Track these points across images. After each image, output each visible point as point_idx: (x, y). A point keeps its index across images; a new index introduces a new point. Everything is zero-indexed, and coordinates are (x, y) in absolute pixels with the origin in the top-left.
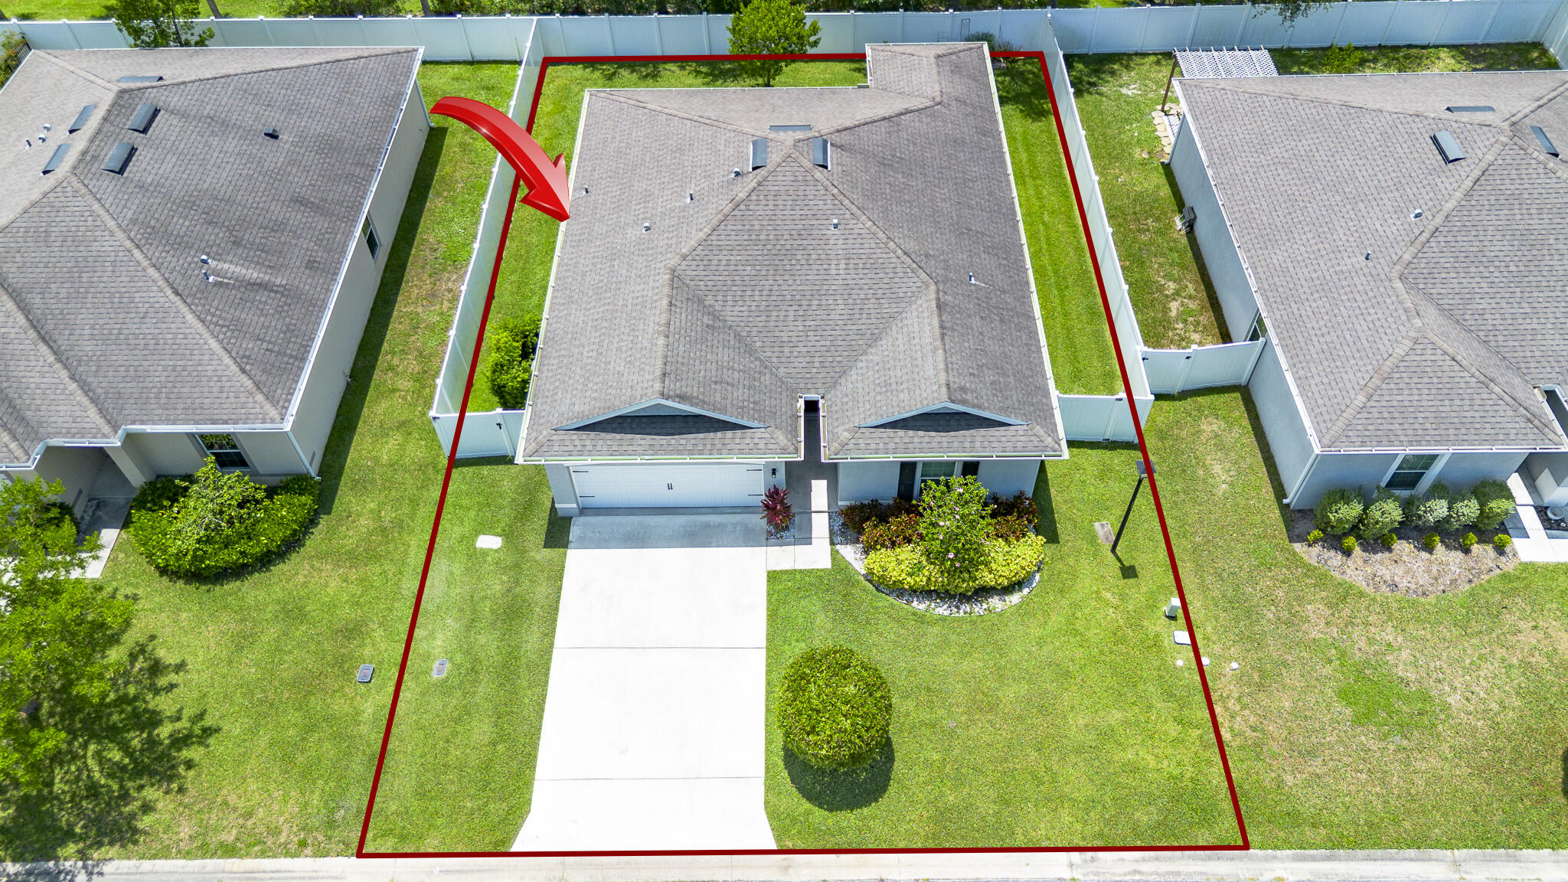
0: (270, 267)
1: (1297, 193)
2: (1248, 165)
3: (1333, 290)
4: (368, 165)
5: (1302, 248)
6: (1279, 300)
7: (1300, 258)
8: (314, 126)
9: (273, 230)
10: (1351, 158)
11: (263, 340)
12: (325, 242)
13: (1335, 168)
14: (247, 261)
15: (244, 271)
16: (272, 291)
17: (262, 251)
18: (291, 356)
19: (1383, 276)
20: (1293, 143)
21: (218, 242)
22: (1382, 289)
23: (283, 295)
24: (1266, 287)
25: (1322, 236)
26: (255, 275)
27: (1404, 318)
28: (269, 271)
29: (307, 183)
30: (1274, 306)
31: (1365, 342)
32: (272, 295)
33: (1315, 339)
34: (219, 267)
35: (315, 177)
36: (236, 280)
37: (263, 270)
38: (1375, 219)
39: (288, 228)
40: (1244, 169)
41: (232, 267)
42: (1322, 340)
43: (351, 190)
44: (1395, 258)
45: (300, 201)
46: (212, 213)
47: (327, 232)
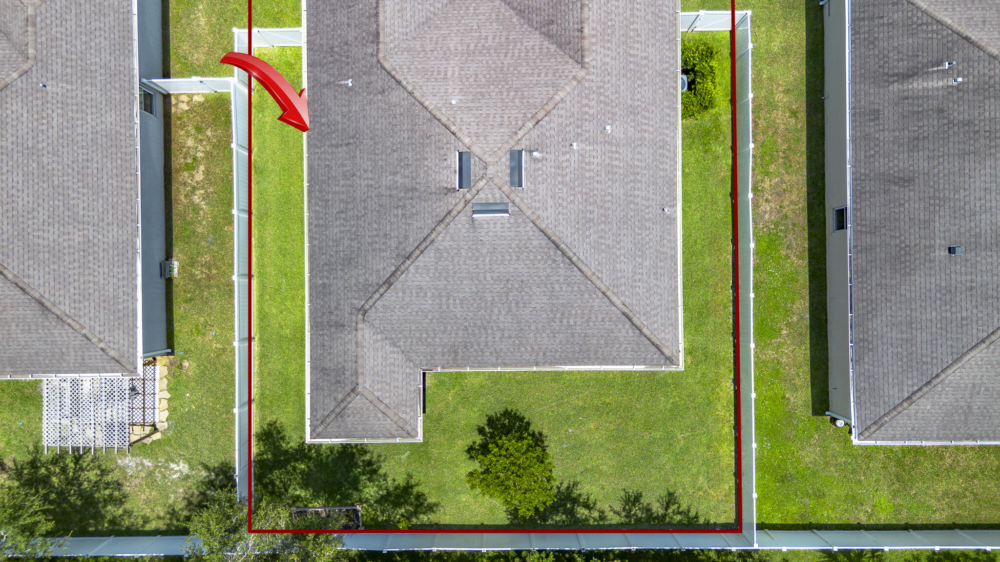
0: (907, 98)
1: (75, 180)
2: (105, 232)
3: (79, 68)
4: (861, 252)
5: (89, 121)
6: (122, 76)
7: (94, 110)
8: (923, 281)
9: (917, 138)
10: (20, 200)
11: (889, 24)
12: (872, 145)
13: (36, 195)
14: (926, 96)
15: (925, 84)
16: (897, 75)
17: (918, 112)
18: (863, 19)
19: (40, 65)
20: (61, 240)
21: (956, 106)
22: (45, 52)
23: (887, 74)
24: (127, 93)
25: (70, 125)
26: (915, 85)
27: (39, 19)
28: (906, 94)
29: (907, 205)
30: (126, 73)
31: (73, 11)
32: (896, 71)
33: (107, 29)
34: (945, 80)
35: (902, 216)
36: (927, 73)
37: (911, 93)
38: (25, 124)
39: (906, 147)
40: (110, 228)
41: (935, 85)
42: (102, 25)
43: (868, 215)
44: (24, 78)
45: (906, 181)
46: (972, 135)
47: (873, 156)
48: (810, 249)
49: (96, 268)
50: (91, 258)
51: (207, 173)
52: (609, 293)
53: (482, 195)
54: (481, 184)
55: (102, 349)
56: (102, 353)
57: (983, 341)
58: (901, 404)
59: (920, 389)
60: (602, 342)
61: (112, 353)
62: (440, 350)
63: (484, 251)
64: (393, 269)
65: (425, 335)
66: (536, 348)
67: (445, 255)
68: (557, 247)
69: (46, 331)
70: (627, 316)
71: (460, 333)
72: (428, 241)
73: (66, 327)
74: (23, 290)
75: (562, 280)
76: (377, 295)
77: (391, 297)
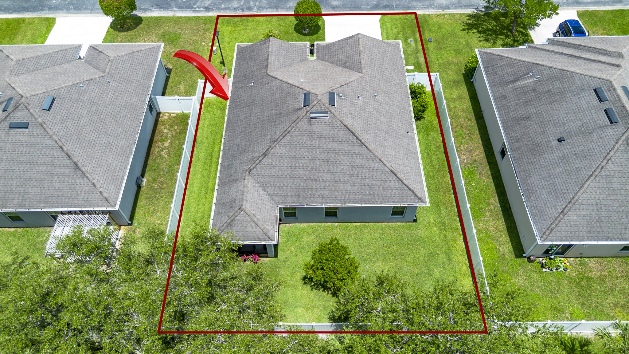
0: (517, 88)
1: (111, 118)
2: (119, 141)
3: (127, 80)
4: (515, 150)
5: (125, 98)
6: (145, 86)
7: (129, 95)
8: (550, 156)
9: (527, 102)
10: (82, 120)
11: (501, 66)
12: (507, 108)
13: (90, 120)
14: (525, 86)
15: (524, 82)
16: (510, 81)
17: (524, 92)
18: (489, 67)
19: (109, 75)
20: (96, 140)
21: (540, 87)
22: (113, 72)
23: (505, 82)
24: (145, 92)
25: (116, 98)
26: (519, 83)
27: (114, 61)
28: (516, 87)
29: (531, 127)
30: (147, 85)
31: (130, 61)
32: (509, 80)
33: (143, 69)
34: (532, 79)
35: (530, 132)
36: (523, 78)
37: (518, 87)
38: (95, 94)
39: (523, 106)
40: (121, 140)
41: (528, 82)
42: (141, 68)
43: (513, 135)
44: (101, 78)
45: (528, 118)
46: (552, 95)
47: (509, 112)
48: (492, 175)
49: (109, 155)
50: (108, 150)
51: (171, 143)
52: (382, 160)
53: (315, 108)
54: (315, 103)
55: (101, 192)
56: (99, 194)
57: (591, 176)
58: (558, 216)
59: (566, 206)
60: (381, 188)
61: (105, 195)
62: (290, 194)
63: (316, 137)
64: (268, 147)
65: (282, 185)
66: (344, 192)
67: (296, 139)
68: (354, 134)
69: (73, 181)
70: (394, 173)
71: (302, 183)
72: (287, 132)
73: (85, 178)
74: (69, 157)
75: (357, 152)
76: (258, 161)
77: (265, 162)
